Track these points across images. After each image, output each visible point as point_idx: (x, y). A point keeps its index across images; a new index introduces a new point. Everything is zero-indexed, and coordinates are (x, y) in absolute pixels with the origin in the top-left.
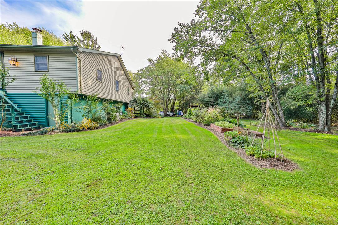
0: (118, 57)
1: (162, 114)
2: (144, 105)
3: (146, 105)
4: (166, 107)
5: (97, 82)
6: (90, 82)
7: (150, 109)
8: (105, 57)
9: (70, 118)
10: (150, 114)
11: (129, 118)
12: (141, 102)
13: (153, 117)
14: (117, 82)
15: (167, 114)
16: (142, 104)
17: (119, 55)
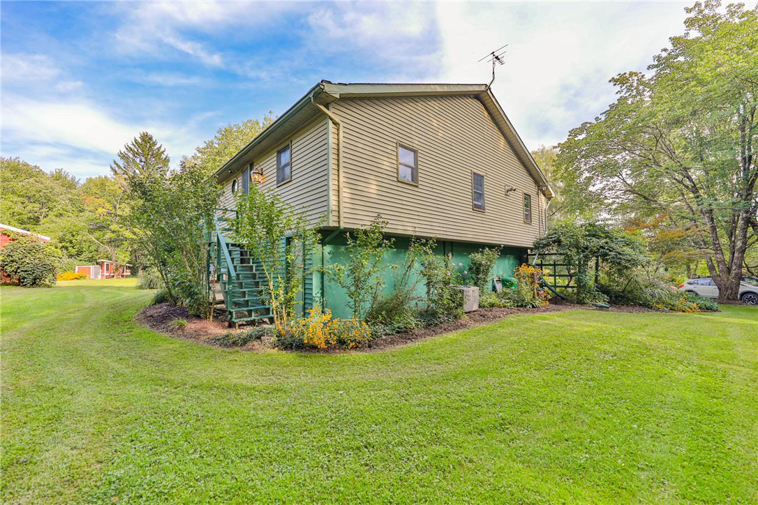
0: (482, 96)
1: (708, 290)
2: (593, 253)
3: (606, 254)
4: (727, 257)
5: (400, 184)
6: (373, 188)
7: (627, 268)
8: (432, 103)
9: (317, 299)
10: (631, 292)
11: (521, 305)
12: (582, 241)
13: (646, 306)
14: (478, 180)
15: (742, 289)
16: (587, 248)
17: (483, 88)
